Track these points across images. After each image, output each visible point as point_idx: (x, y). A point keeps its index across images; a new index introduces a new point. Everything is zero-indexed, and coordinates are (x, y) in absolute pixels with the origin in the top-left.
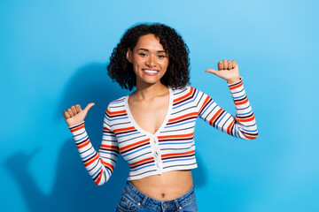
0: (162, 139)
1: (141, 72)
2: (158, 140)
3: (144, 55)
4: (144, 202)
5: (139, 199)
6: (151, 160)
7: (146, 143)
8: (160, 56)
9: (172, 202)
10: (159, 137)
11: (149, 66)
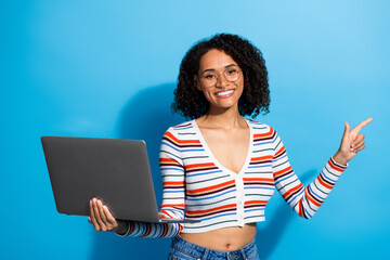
0: (248, 182)
1: (214, 97)
2: (243, 182)
3: (211, 76)
4: (205, 256)
5: (198, 254)
6: (232, 208)
7: (231, 185)
8: (230, 72)
9: (238, 253)
10: (244, 179)
11: (220, 88)
